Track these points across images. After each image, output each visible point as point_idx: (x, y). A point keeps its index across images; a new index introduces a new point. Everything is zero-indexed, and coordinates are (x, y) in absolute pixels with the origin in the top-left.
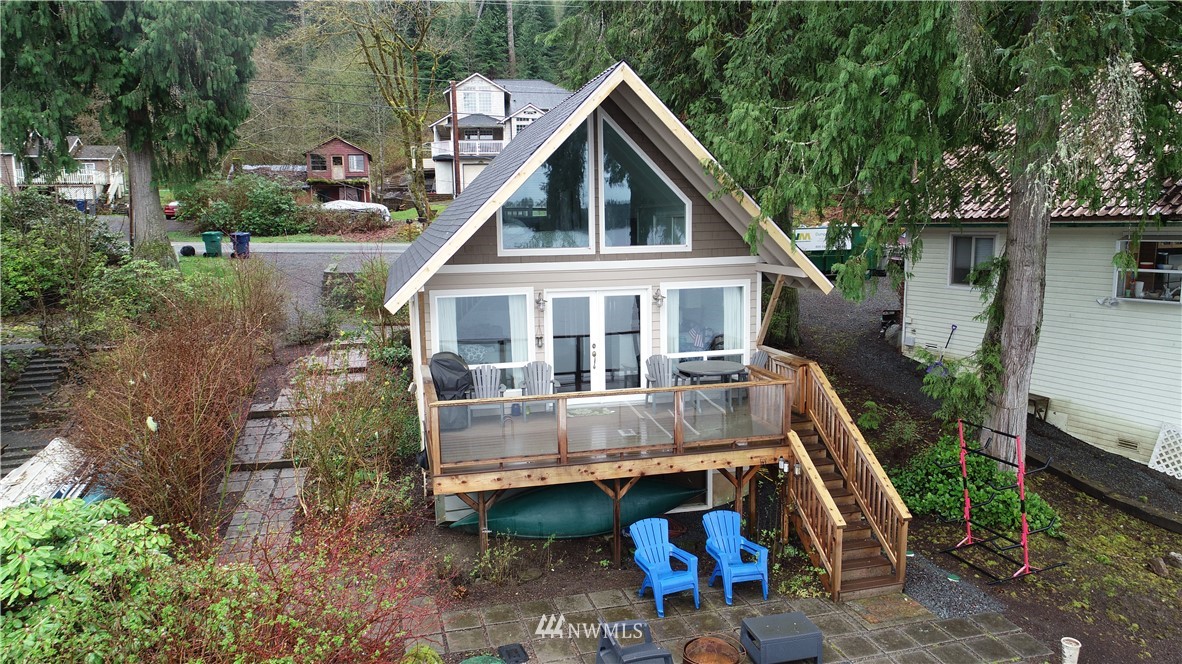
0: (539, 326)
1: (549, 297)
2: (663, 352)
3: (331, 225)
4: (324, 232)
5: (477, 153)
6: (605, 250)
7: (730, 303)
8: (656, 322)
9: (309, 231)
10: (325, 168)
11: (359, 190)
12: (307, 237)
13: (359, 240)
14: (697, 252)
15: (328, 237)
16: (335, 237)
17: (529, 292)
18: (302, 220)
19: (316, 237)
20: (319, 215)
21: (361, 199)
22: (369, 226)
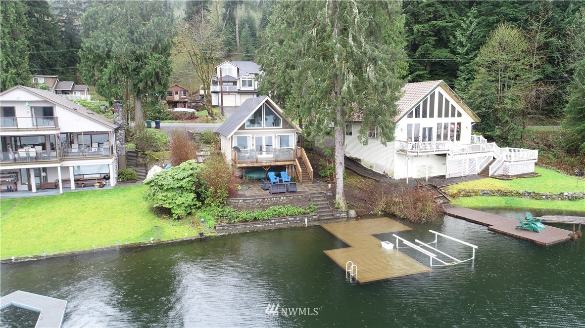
0: (253, 142)
1: (255, 136)
2: (277, 147)
3: (178, 117)
4: (176, 119)
5: (228, 90)
6: (265, 128)
7: (290, 138)
8: (275, 141)
9: (170, 119)
10: (171, 96)
11: (184, 104)
12: (170, 121)
13: (189, 123)
14: (283, 128)
15: (178, 121)
16: (180, 121)
17: (251, 135)
18: (168, 115)
19: (174, 121)
20: (174, 113)
21: (185, 107)
22: (192, 117)
